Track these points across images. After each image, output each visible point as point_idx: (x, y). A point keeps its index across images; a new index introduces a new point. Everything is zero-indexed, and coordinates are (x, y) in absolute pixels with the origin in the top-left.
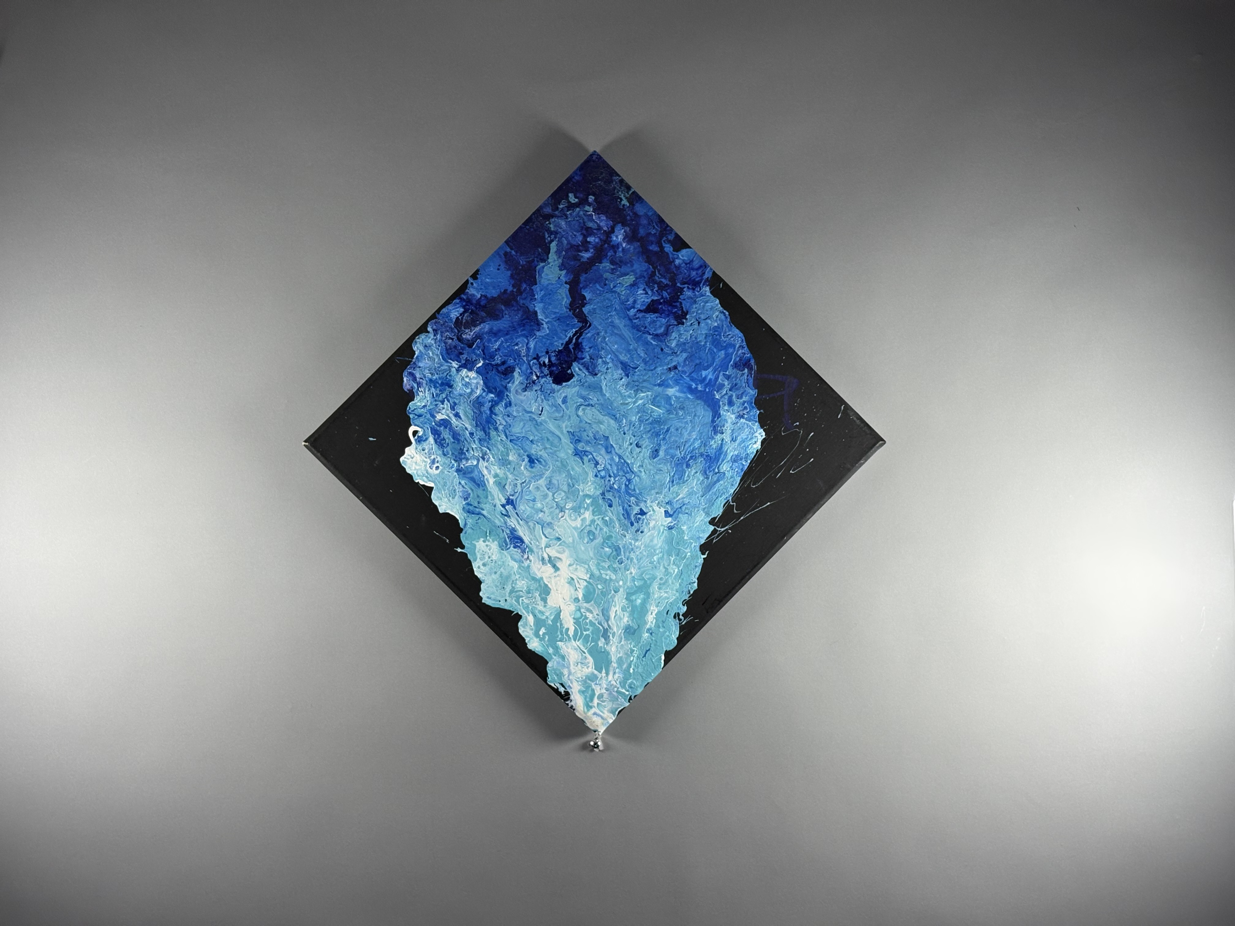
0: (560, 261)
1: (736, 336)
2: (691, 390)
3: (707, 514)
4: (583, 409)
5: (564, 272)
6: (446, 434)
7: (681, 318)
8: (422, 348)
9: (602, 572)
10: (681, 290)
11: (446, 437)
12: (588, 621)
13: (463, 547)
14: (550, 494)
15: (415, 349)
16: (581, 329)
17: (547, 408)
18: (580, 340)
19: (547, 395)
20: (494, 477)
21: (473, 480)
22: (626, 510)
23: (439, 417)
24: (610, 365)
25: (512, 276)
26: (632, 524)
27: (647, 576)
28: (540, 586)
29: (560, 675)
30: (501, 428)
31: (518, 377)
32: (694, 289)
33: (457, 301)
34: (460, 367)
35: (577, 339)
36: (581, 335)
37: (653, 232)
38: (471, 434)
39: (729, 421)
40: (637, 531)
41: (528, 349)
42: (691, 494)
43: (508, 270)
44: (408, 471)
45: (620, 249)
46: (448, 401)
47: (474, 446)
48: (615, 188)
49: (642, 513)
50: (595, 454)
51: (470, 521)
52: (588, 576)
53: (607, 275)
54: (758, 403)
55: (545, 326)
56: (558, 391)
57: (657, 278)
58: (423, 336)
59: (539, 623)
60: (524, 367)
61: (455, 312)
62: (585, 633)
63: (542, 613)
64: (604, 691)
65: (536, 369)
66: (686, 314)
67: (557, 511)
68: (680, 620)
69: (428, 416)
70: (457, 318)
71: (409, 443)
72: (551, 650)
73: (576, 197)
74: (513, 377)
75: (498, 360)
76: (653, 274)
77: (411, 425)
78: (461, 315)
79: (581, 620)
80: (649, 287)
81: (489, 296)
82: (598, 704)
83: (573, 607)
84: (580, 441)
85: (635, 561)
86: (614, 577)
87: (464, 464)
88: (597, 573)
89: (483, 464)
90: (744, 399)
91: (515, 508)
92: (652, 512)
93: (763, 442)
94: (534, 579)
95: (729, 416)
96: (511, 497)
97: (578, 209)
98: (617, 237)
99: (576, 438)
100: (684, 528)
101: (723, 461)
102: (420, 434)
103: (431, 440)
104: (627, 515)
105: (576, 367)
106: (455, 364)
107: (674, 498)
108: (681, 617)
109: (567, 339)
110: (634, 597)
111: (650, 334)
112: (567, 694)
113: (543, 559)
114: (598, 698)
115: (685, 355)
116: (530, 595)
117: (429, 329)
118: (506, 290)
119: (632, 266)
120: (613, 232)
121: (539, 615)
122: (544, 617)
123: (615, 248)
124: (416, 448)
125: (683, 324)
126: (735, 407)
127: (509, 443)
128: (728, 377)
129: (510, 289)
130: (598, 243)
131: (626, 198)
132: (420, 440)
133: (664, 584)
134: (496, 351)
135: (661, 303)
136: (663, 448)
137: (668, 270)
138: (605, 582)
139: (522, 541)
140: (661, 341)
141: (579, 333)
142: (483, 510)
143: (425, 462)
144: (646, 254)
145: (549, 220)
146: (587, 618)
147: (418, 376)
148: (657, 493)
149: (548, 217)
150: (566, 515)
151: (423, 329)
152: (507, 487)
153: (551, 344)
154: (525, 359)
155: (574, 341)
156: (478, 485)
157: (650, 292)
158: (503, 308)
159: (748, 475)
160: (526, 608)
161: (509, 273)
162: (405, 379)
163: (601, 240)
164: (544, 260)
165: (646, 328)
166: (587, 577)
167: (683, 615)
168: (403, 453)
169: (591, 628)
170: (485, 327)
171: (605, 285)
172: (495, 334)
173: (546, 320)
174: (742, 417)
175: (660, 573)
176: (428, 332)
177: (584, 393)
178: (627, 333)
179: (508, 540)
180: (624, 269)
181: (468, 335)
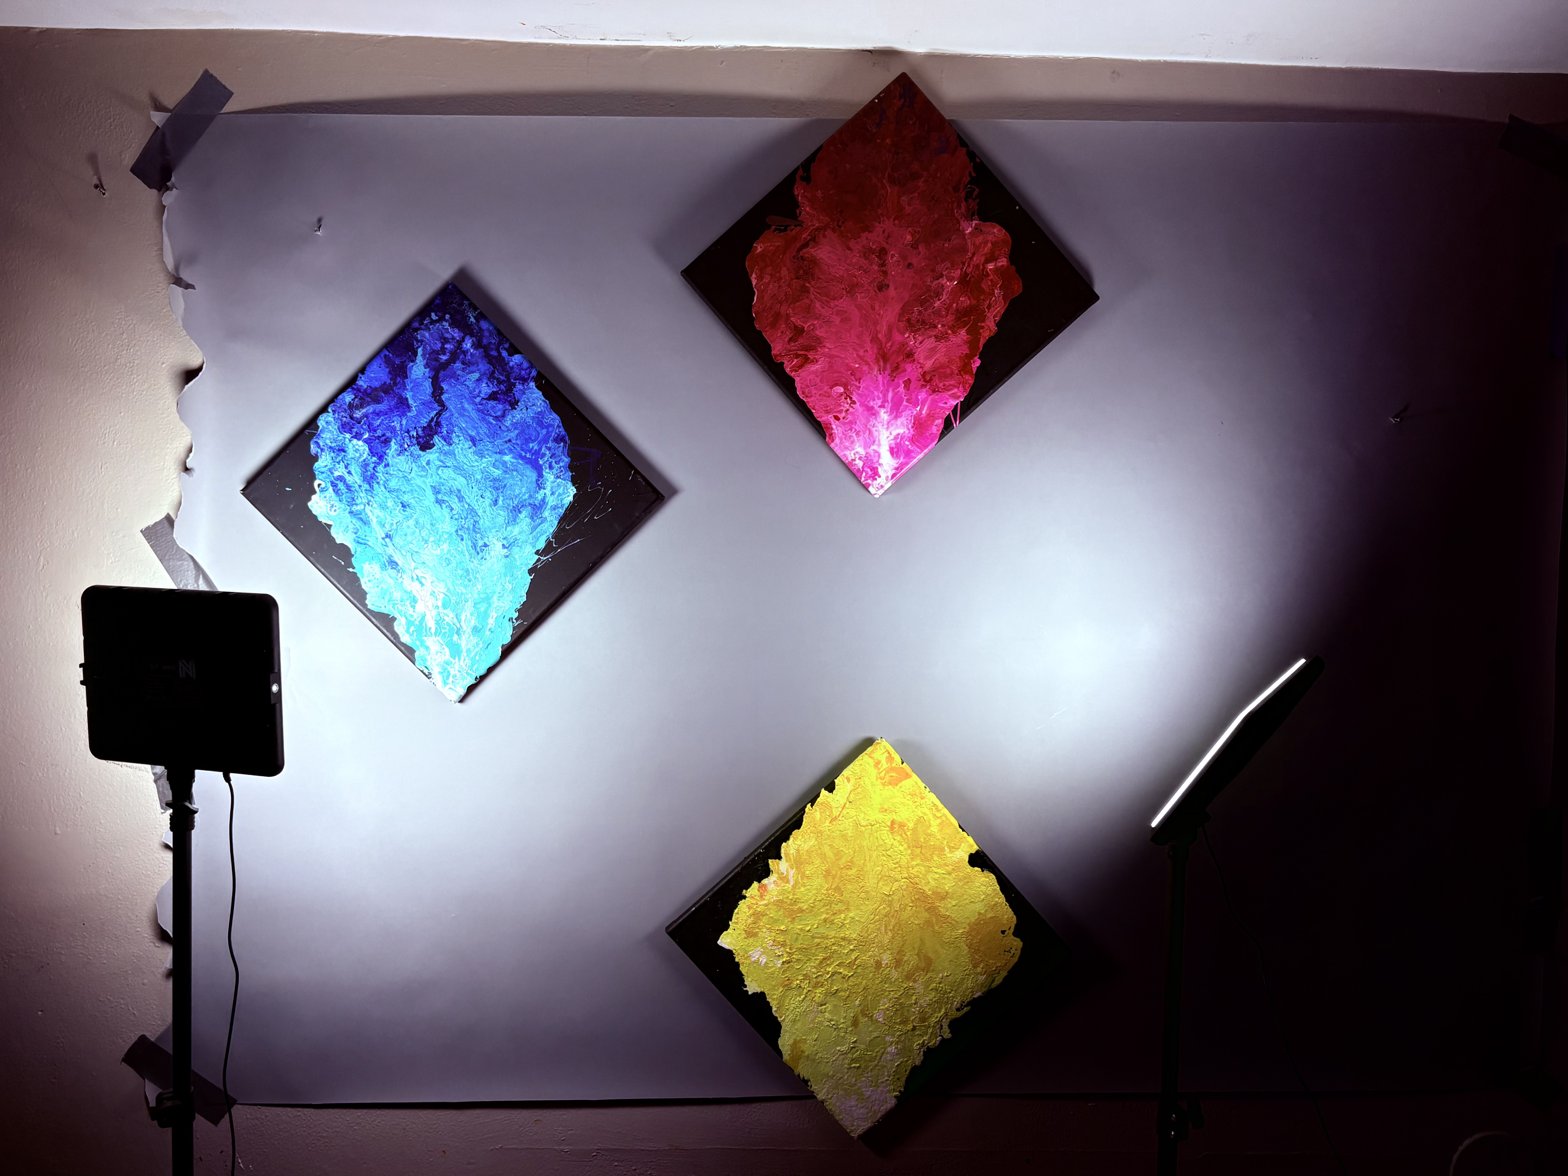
0: (425, 361)
1: (554, 419)
2: (521, 457)
3: (534, 547)
4: (442, 470)
5: (427, 370)
6: (341, 485)
7: (514, 404)
8: (324, 424)
9: (456, 587)
10: (514, 385)
11: (341, 488)
12: (445, 622)
13: (354, 568)
14: (417, 531)
15: (319, 424)
16: (440, 411)
17: (415, 468)
18: (439, 420)
19: (416, 458)
20: (377, 518)
21: (361, 519)
22: (474, 544)
23: (336, 474)
24: (462, 438)
25: (390, 372)
26: (478, 553)
27: (490, 591)
28: (410, 597)
29: (424, 660)
30: (381, 482)
31: (394, 445)
32: (523, 384)
33: (349, 390)
34: (352, 437)
35: (437, 419)
36: (440, 415)
37: (493, 341)
38: (360, 486)
39: (550, 480)
40: (482, 558)
41: (401, 425)
42: (520, 533)
43: (387, 367)
44: (314, 513)
45: (469, 354)
46: (343, 462)
47: (362, 495)
48: (465, 309)
49: (486, 545)
50: (450, 502)
51: (359, 549)
52: (446, 590)
53: (459, 372)
54: (571, 467)
55: (414, 409)
56: (424, 456)
57: (496, 375)
58: (325, 415)
59: (410, 623)
60: (399, 438)
61: (348, 397)
62: (443, 631)
63: (412, 616)
64: (457, 672)
65: (407, 440)
66: (518, 401)
67: (423, 543)
68: (513, 622)
69: (329, 473)
70: (350, 402)
71: (314, 492)
72: (418, 643)
73: (436, 315)
74: (390, 445)
75: (379, 433)
76: (494, 372)
77: (315, 479)
78: (352, 400)
79: (440, 622)
80: (491, 382)
81: (373, 386)
82: (452, 681)
83: (434, 613)
84: (439, 493)
85: (480, 580)
86: (464, 591)
87: (354, 508)
88: (452, 588)
89: (368, 508)
90: (561, 464)
91: (391, 540)
92: (492, 545)
93: (574, 496)
94: (406, 591)
95: (549, 476)
96: (389, 533)
97: (438, 324)
98: (466, 345)
99: (436, 491)
100: (517, 557)
101: (545, 508)
102: (323, 486)
103: (331, 489)
104: (475, 546)
105: (436, 439)
106: (348, 436)
107: (509, 535)
108: (514, 621)
109: (430, 419)
110: (478, 606)
111: (491, 416)
112: (430, 674)
113: (412, 577)
114: (453, 677)
115: (517, 432)
116: (403, 603)
117: (330, 410)
118: (385, 383)
119: (478, 366)
120: (464, 341)
121: (409, 618)
122: (413, 620)
123: (465, 353)
124: (320, 496)
125: (516, 409)
126: (554, 470)
127: (387, 493)
128: (549, 449)
129: (388, 381)
130: (452, 349)
131: (474, 317)
132: (322, 491)
133: (501, 597)
134: (378, 426)
135: (499, 394)
136: (501, 498)
137: (504, 370)
138: (458, 595)
139: (397, 564)
140: (500, 421)
141: (439, 414)
142: (368, 541)
143: (327, 506)
144: (487, 357)
145: (416, 332)
146: (444, 620)
147: (321, 444)
148: (497, 531)
149: (416, 330)
150: (430, 546)
151: (323, 410)
152: (386, 525)
153: (419, 422)
154: (399, 432)
155: (435, 420)
156: (365, 523)
157: (491, 386)
158: (383, 395)
159: (563, 520)
160: (400, 612)
161: (388, 370)
162: (312, 446)
163: (455, 346)
164: (413, 361)
165: (488, 411)
166: (444, 591)
167: (515, 619)
168: (310, 499)
169: (448, 628)
170: (370, 409)
171: (458, 379)
172: (378, 414)
173: (415, 404)
174: (558, 477)
175: (499, 588)
176: (329, 412)
177: (442, 458)
178: (474, 414)
179: (387, 564)
180: (473, 368)
181: (358, 414)
